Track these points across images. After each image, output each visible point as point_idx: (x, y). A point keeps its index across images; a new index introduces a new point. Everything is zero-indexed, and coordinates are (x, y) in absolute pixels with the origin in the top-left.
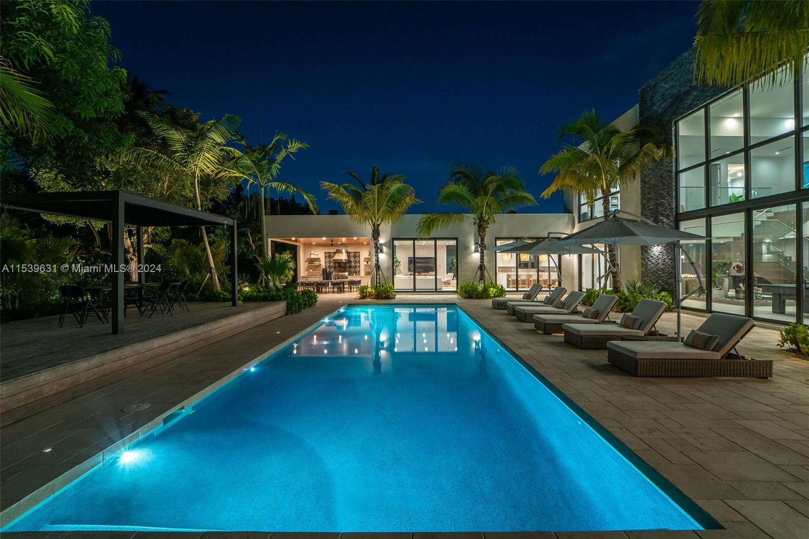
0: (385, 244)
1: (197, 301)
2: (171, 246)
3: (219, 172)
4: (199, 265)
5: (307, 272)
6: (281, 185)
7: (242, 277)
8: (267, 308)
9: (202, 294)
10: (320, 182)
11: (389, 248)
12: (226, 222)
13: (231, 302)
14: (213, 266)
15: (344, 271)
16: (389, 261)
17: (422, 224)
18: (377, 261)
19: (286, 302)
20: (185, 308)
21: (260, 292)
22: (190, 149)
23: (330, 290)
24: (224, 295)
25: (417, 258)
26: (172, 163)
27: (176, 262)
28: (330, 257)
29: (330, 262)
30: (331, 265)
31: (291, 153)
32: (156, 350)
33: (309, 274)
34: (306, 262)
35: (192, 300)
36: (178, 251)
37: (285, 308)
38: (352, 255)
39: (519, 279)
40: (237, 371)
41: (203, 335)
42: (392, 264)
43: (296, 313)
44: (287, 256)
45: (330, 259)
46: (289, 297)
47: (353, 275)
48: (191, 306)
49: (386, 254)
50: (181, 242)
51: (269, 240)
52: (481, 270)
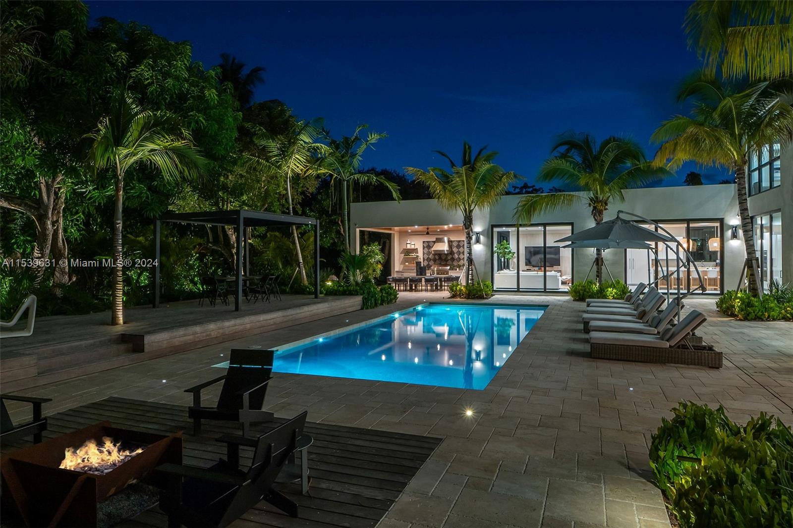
0: (482, 233)
1: (288, 293)
2: (267, 239)
3: (308, 170)
4: (289, 259)
5: (402, 266)
6: (363, 177)
7: (327, 271)
8: (343, 301)
9: (292, 287)
10: (404, 168)
11: (488, 237)
12: (310, 222)
13: (314, 296)
14: (301, 261)
15: (446, 265)
16: (486, 254)
17: (520, 208)
18: (470, 253)
19: (362, 296)
20: (279, 298)
21: (340, 286)
22: (285, 153)
23: (423, 288)
24: (310, 289)
25: (548, 247)
26: (269, 166)
27: (270, 255)
28: (429, 247)
29: (429, 253)
30: (430, 257)
31: (372, 144)
32: (262, 322)
33: (406, 268)
34: (401, 253)
35: (284, 292)
36: (272, 245)
37: (362, 302)
38: (455, 244)
39: (691, 277)
40: (309, 339)
41: (291, 317)
42: (490, 257)
43: (371, 308)
44: (376, 247)
45: (429, 249)
46: (366, 292)
47: (456, 270)
48: (283, 297)
49: (484, 245)
50: (275, 235)
51: (358, 230)
52: (597, 264)
